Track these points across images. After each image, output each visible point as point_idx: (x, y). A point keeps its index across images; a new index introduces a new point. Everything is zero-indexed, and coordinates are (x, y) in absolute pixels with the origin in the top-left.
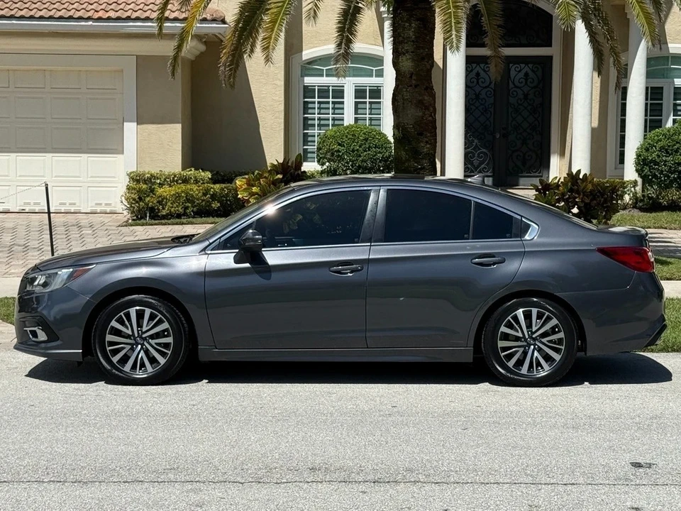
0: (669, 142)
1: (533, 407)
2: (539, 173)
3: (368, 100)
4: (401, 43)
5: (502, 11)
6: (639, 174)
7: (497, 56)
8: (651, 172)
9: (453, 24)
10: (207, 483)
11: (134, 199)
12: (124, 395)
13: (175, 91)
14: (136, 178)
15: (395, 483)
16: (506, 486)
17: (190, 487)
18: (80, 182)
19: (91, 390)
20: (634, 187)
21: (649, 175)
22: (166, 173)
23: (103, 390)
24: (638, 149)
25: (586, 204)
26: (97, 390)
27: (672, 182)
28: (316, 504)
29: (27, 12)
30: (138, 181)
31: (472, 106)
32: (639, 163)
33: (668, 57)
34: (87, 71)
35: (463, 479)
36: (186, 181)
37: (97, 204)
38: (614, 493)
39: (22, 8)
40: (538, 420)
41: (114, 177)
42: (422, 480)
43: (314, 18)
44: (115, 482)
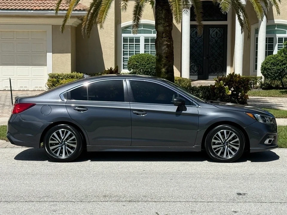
0: (275, 61)
1: (202, 171)
2: (222, 73)
3: (150, 43)
4: (158, 19)
5: (202, 6)
6: (262, 74)
7: (200, 25)
8: (267, 73)
9: (178, 12)
10: (60, 202)
11: (51, 85)
12: (32, 166)
13: (68, 40)
14: (52, 76)
15: (137, 202)
16: (183, 203)
17: (52, 203)
18: (28, 78)
19: (20, 164)
20: (261, 79)
21: (266, 75)
22: (65, 74)
23: (25, 164)
24: (262, 63)
25: (236, 87)
26: (22, 164)
27: (276, 77)
28: (103, 210)
29: (6, 7)
30: (53, 77)
31: (194, 46)
32: (263, 69)
33: (276, 25)
34: (31, 31)
35: (166, 200)
36: (72, 77)
37: (36, 87)
38: (227, 206)
39: (4, 5)
40: (202, 176)
41: (43, 76)
42: (149, 201)
43: (125, 9)
44: (21, 202)
